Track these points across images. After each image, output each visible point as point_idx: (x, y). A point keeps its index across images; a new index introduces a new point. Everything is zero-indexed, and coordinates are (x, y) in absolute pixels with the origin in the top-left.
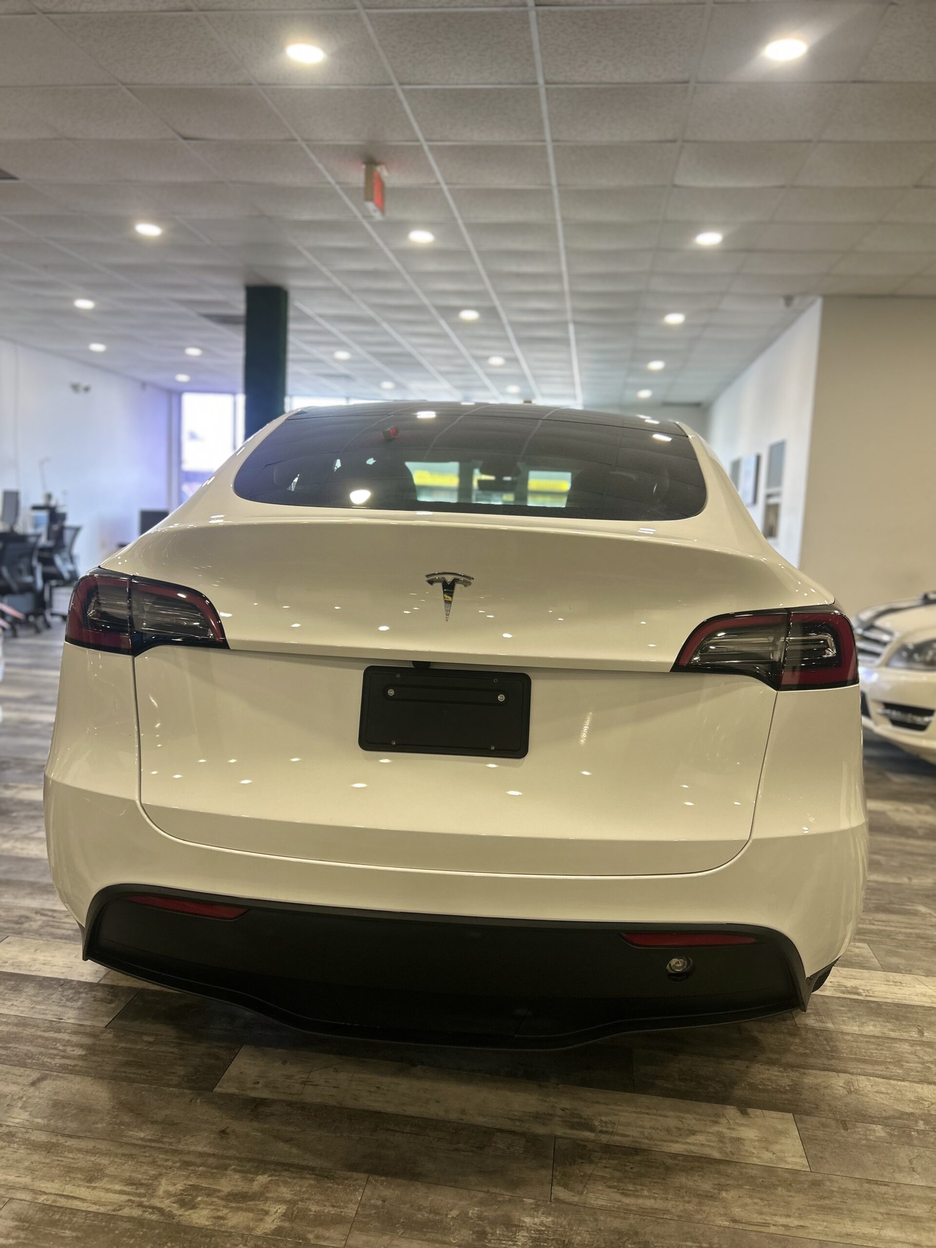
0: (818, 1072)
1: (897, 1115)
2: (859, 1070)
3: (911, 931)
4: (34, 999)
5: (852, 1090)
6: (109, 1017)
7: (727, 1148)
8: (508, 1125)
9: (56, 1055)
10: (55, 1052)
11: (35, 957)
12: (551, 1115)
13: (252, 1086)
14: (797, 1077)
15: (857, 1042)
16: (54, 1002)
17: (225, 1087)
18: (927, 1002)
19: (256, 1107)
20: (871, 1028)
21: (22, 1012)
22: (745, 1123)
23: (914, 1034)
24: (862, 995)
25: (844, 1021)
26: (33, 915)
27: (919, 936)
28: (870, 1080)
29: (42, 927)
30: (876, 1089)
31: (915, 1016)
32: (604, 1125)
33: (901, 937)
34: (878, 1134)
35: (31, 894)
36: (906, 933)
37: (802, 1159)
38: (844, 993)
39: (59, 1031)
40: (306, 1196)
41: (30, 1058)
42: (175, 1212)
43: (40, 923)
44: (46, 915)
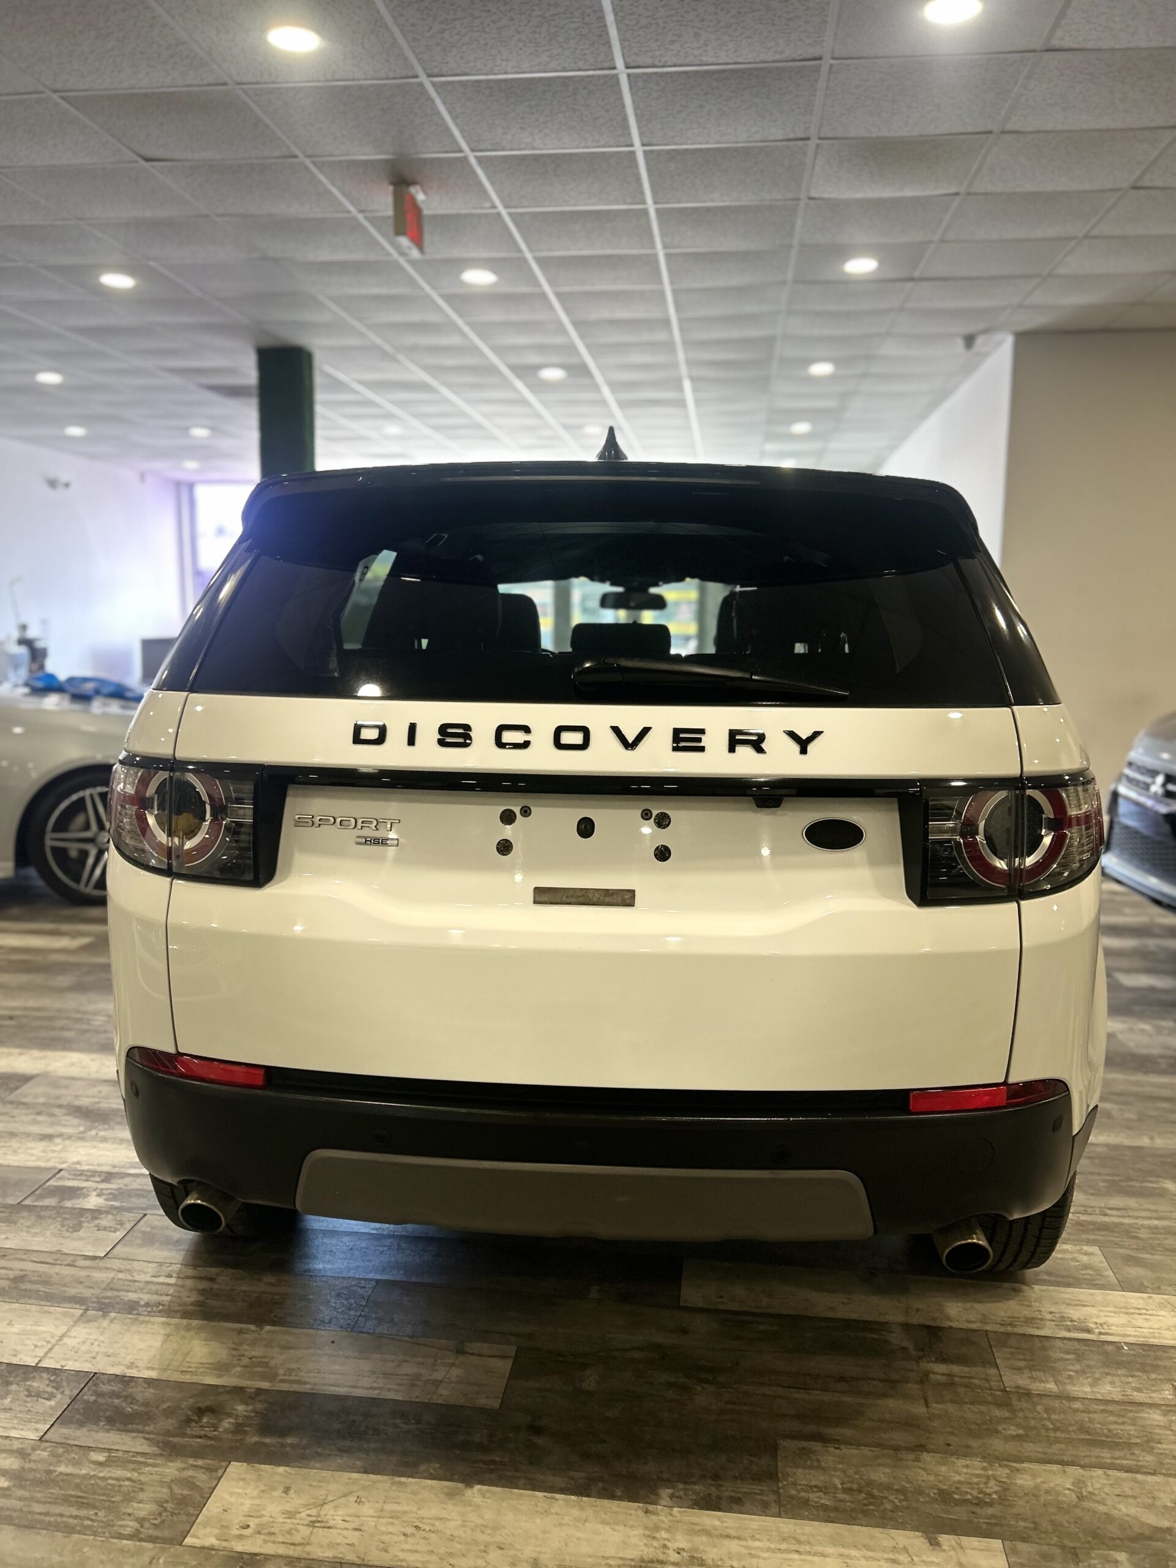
0: (1036, 1466)
1: (1147, 1533)
2: (1094, 1460)
5: (1085, 1493)
15: (1089, 1412)
20: (1108, 1388)
23: (1168, 1394)
24: (1093, 1333)
25: (1070, 1377)
27: (1168, 1231)
28: (1108, 1475)
31: (1168, 1363)
33: (1145, 1234)
36: (1149, 1227)
38: (1069, 1331)
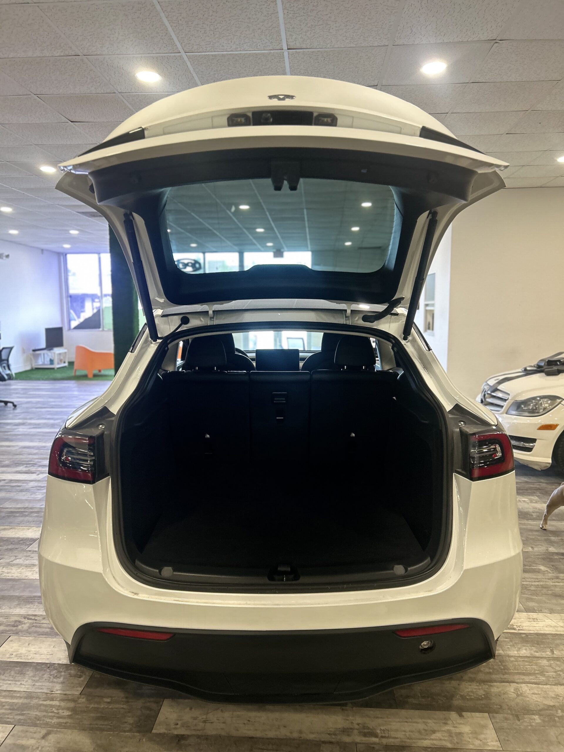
0: (498, 684)
1: (546, 708)
2: (521, 681)
3: (537, 583)
4: (34, 678)
5: (519, 693)
6: (81, 687)
7: (454, 740)
8: (327, 738)
9: (54, 716)
10: (53, 714)
11: (29, 649)
12: (351, 729)
13: (174, 727)
14: (487, 689)
15: (517, 661)
16: (46, 680)
17: (158, 729)
18: (553, 631)
19: (179, 741)
20: (524, 651)
21: (28, 688)
22: (462, 722)
23: (549, 653)
24: (516, 630)
25: (508, 648)
26: (23, 620)
27: (543, 587)
28: (528, 686)
29: (29, 628)
30: (532, 692)
31: (548, 641)
32: (383, 732)
33: (533, 588)
34: (537, 721)
35: (19, 604)
36: (535, 585)
37: (497, 742)
39: (52, 699)
41: (38, 720)
43: (28, 625)
44: (31, 619)
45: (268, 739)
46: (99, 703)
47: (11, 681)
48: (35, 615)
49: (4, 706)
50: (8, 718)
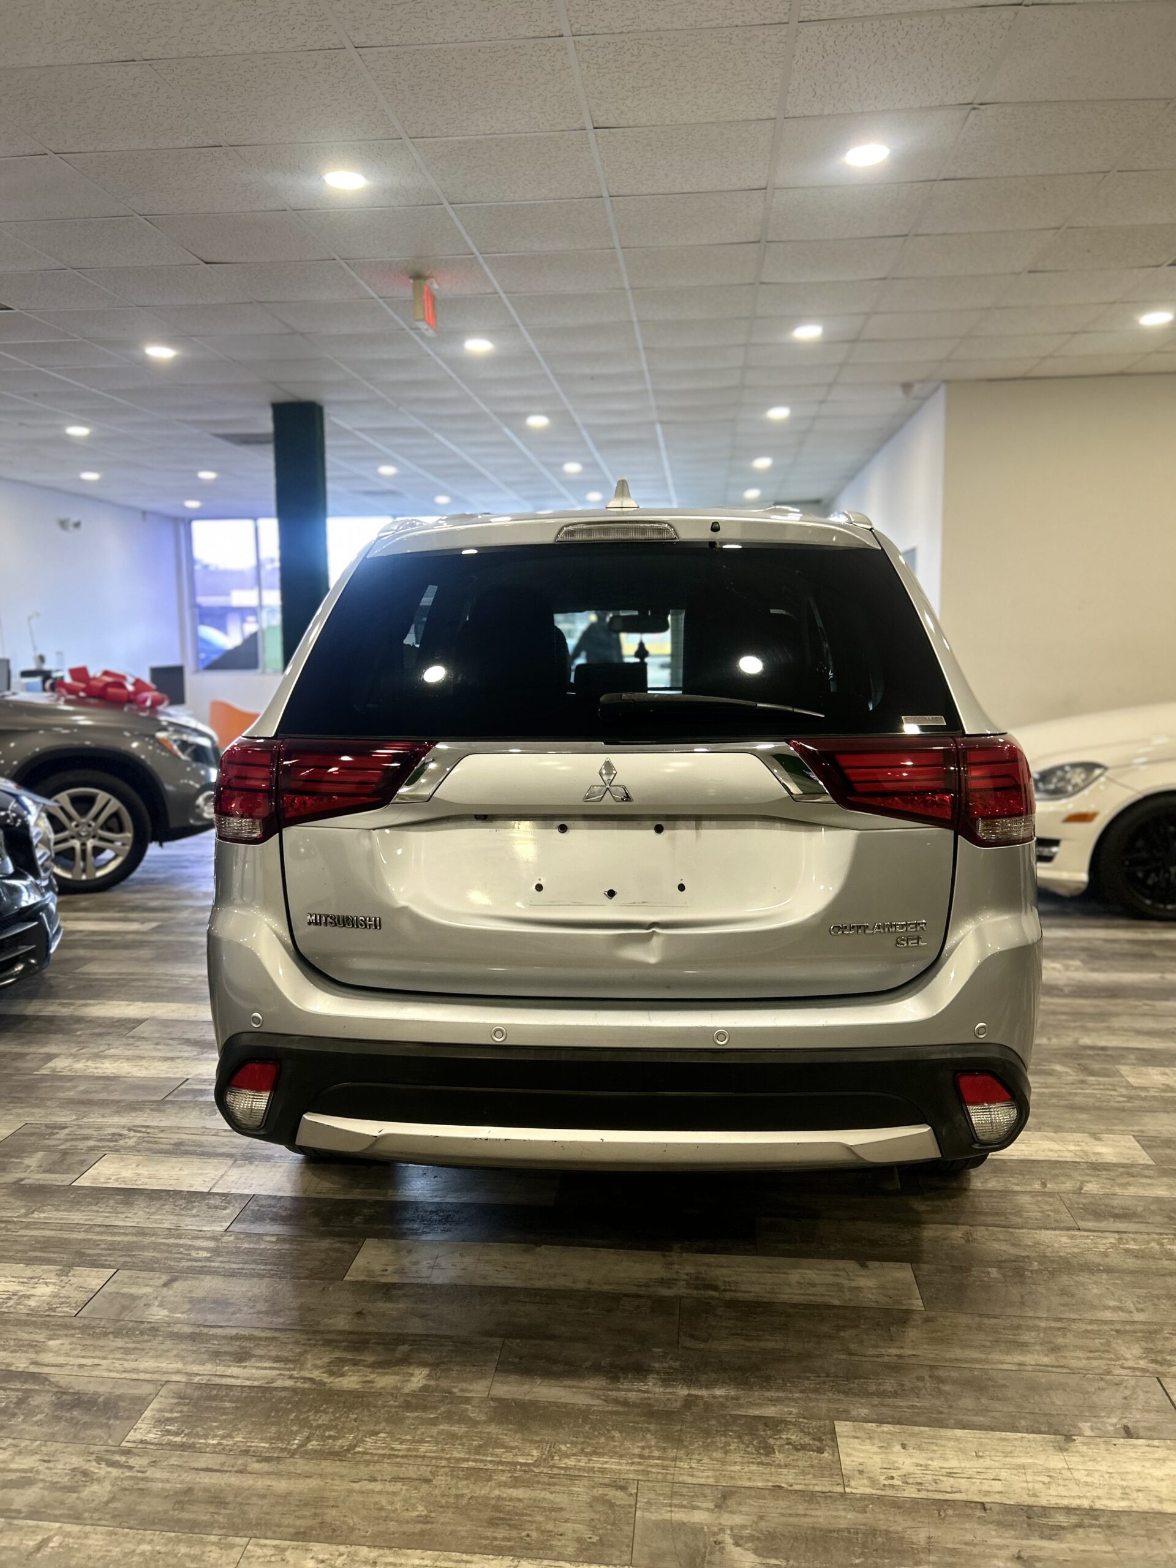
0: (938, 1226)
4: (148, 1210)
6: (226, 1222)
7: (846, 1296)
8: (634, 1290)
9: (183, 1258)
10: (180, 1256)
11: (138, 1172)
12: (676, 1280)
13: (380, 1273)
14: (917, 1232)
16: (167, 1212)
17: (355, 1275)
19: (388, 1290)
21: (138, 1223)
22: (864, 1274)
23: (1037, 1186)
26: (126, 1133)
29: (137, 1143)
30: (994, 1237)
31: (1040, 1170)
32: (727, 1284)
34: (992, 1275)
35: (118, 1112)
37: (918, 1300)
40: (446, 1360)
41: (157, 1263)
42: (326, 1380)
43: (135, 1139)
44: (140, 1132)
45: (535, 1289)
46: (257, 1242)
47: (109, 1212)
48: (148, 1127)
49: (99, 1245)
50: (106, 1260)
